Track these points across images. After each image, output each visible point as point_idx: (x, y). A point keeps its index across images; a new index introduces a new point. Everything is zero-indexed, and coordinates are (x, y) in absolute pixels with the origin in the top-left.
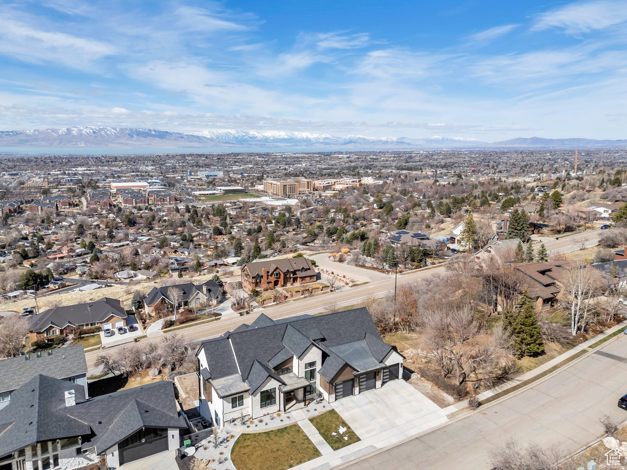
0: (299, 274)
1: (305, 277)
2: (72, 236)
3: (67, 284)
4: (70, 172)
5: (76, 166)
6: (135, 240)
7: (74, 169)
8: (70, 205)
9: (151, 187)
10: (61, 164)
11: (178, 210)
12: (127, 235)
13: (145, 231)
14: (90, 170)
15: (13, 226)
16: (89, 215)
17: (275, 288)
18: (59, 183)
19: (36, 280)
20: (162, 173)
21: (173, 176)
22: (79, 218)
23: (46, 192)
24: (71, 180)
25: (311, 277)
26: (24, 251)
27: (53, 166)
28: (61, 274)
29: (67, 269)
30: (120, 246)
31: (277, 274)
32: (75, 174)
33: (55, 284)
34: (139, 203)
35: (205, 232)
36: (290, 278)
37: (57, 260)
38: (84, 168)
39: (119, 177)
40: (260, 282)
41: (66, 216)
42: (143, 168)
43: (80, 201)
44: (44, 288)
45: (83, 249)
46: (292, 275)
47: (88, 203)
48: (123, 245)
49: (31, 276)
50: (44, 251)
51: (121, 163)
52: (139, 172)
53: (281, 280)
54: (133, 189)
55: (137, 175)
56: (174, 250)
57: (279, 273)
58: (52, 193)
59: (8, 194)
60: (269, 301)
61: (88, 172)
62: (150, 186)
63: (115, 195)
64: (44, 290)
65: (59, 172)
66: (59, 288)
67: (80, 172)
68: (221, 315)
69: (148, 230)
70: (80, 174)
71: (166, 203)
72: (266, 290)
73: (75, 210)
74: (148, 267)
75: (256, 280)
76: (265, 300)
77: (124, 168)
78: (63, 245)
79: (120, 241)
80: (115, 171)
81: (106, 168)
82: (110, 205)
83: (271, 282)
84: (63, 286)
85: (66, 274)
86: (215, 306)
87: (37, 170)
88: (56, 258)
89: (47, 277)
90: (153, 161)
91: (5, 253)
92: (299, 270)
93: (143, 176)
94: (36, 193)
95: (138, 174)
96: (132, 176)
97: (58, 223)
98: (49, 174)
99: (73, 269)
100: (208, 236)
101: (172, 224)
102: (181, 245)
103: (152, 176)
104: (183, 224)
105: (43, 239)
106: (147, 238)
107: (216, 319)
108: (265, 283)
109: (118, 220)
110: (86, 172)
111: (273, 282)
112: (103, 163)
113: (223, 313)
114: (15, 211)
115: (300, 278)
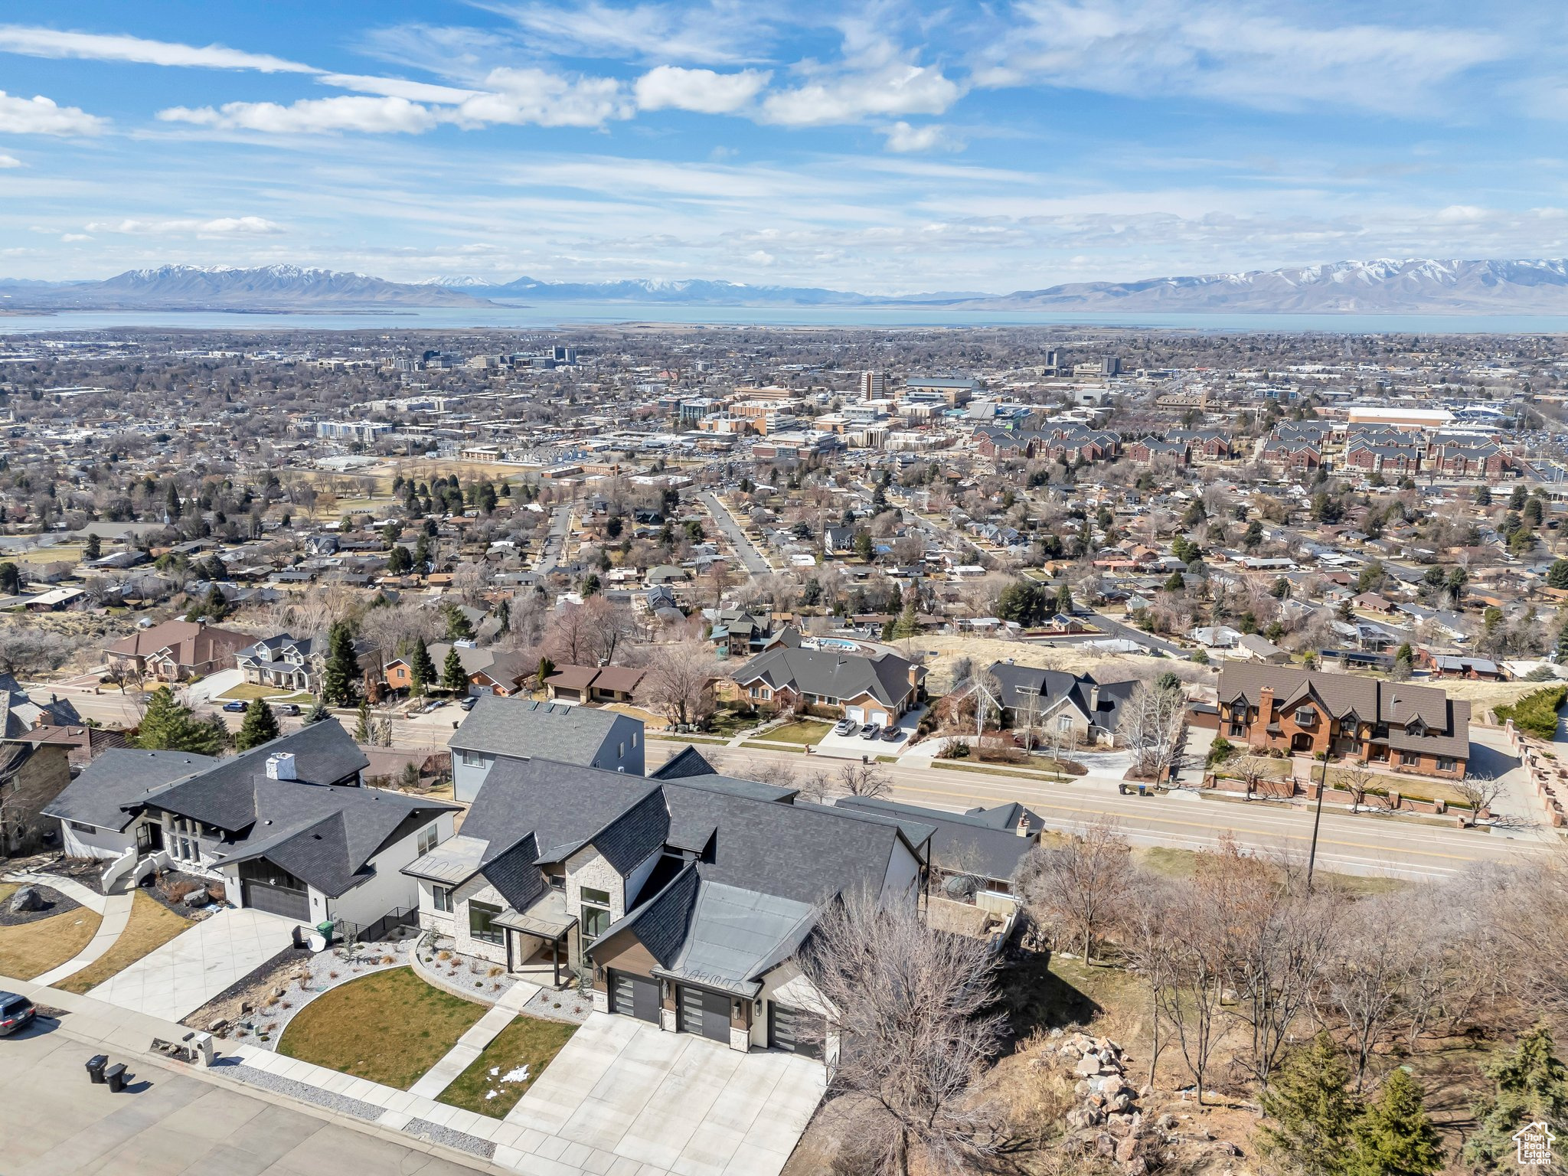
0: (1397, 739)
1: (1419, 754)
2: (1172, 526)
3: (1087, 627)
4: (1280, 374)
5: (1302, 360)
6: (1312, 559)
7: (1293, 368)
8: (1221, 452)
9: (1455, 426)
10: (1271, 354)
11: (1485, 498)
12: (1295, 544)
13: (1353, 541)
14: (1330, 372)
15: (1081, 486)
16: (1243, 482)
17: (1290, 755)
18: (1236, 400)
19: (1030, 603)
20: (1527, 389)
21: (1559, 398)
22: (1220, 484)
23: (1192, 417)
24: (1271, 393)
25: (1444, 760)
26: (1057, 540)
27: (1250, 359)
28: (1095, 603)
29: (1110, 596)
30: (1264, 568)
31: (1305, 716)
32: (1287, 380)
33: (1062, 620)
34: (1390, 465)
35: (1530, 571)
36: (1360, 741)
37: (1110, 574)
38: (1319, 367)
39: (1395, 393)
40: (1248, 724)
41: (1195, 476)
42: (1477, 372)
43: (1249, 447)
44: (1042, 624)
45: (1177, 559)
46: (1366, 735)
47: (1263, 455)
48: (1272, 567)
49: (1021, 592)
50: (1095, 549)
51: (1422, 356)
52: (1456, 380)
53: (1321, 739)
54: (1394, 428)
55: (1448, 391)
56: (1388, 604)
57: (1315, 714)
58: (1205, 423)
59: (1116, 418)
60: (1237, 784)
61: (1322, 376)
62: (1454, 422)
63: (1339, 440)
64: (1040, 629)
65: (1254, 375)
66: (1065, 633)
67: (1303, 376)
68: (1082, 772)
69: (1364, 541)
70: (1298, 381)
71: (1472, 473)
72: (1260, 752)
73: (1224, 466)
74: (1278, 634)
75: (1235, 715)
76: (1223, 778)
77: (1420, 371)
78: (1140, 541)
79: (1270, 555)
80: (1394, 377)
81: (1375, 367)
82: (1312, 463)
83: (1281, 734)
84: (1075, 630)
85: (1103, 605)
86: (1104, 750)
87: (1212, 366)
88: (1107, 568)
89: (1053, 603)
90: (1521, 354)
91: (1026, 539)
92: (1400, 726)
93: (1466, 394)
94: (1175, 418)
95: (1454, 386)
96: (1434, 391)
97: (1168, 491)
98: (1230, 378)
99: (1121, 599)
100: (1525, 587)
101: (1440, 535)
102: (1422, 594)
103: (1489, 397)
104: (1474, 538)
105: (1110, 521)
106: (1345, 559)
107: (1059, 779)
108: (1260, 732)
109: (1307, 503)
110: (1317, 376)
111: (1289, 734)
112: (1375, 354)
113: (1094, 772)
114: (1105, 454)
115: (1402, 752)
